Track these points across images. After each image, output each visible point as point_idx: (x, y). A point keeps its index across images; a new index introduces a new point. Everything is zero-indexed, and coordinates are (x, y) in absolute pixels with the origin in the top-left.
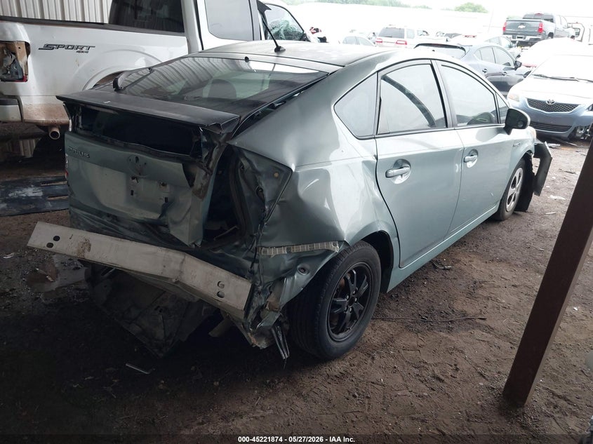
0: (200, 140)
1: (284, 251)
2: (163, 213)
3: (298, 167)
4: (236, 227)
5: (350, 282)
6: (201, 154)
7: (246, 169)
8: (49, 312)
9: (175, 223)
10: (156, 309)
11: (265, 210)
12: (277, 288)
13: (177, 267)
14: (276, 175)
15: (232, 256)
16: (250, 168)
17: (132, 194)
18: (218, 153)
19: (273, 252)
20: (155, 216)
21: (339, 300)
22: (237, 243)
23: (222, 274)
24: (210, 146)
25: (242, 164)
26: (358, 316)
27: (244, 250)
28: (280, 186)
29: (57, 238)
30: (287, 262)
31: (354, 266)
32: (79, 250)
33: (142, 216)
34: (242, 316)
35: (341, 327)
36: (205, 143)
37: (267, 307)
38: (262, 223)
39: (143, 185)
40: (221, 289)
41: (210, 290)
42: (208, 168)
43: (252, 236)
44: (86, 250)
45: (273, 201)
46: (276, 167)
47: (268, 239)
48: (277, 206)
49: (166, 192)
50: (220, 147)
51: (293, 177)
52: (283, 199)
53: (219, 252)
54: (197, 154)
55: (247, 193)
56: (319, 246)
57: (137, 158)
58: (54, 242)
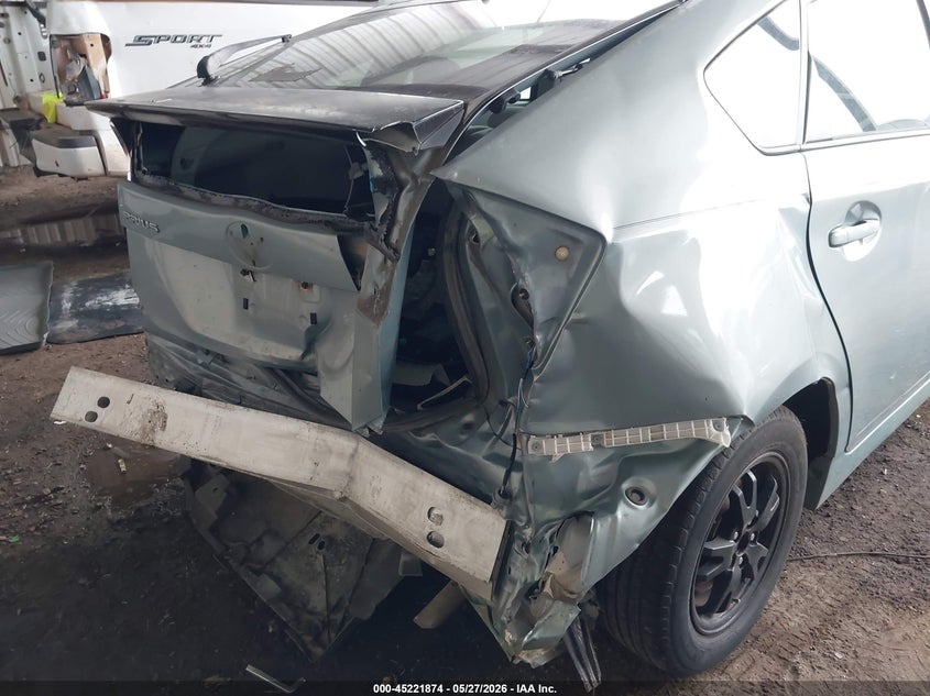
0: (367, 172)
1: (586, 445)
2: (309, 348)
3: (619, 228)
4: (465, 379)
5: (743, 502)
6: (372, 209)
7: (483, 241)
8: (114, 540)
9: (331, 372)
10: (312, 542)
11: (533, 343)
12: (572, 537)
13: (342, 465)
14: (563, 253)
15: (458, 449)
16: (495, 239)
17: (246, 307)
18: (412, 204)
19: (556, 448)
20: (291, 354)
21: (717, 546)
22: (469, 418)
23: (436, 491)
24: (393, 186)
25: (473, 230)
26: (755, 569)
27: (486, 437)
28: (573, 282)
29: (104, 402)
30: (592, 471)
31: (752, 465)
32: (144, 429)
33: (268, 354)
34: (486, 594)
35: (721, 602)
36: (378, 180)
37: (547, 589)
38: (527, 375)
39: (265, 288)
40: (435, 527)
41: (413, 527)
42: (388, 245)
43: (504, 403)
44: (158, 429)
45: (554, 320)
46: (563, 234)
47: (543, 415)
48: (565, 332)
49: (314, 300)
50: (417, 188)
51: (609, 256)
52: (582, 316)
53: (429, 437)
54: (363, 209)
55: (487, 303)
56: (676, 432)
57: (244, 228)
58: (99, 410)
